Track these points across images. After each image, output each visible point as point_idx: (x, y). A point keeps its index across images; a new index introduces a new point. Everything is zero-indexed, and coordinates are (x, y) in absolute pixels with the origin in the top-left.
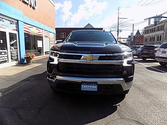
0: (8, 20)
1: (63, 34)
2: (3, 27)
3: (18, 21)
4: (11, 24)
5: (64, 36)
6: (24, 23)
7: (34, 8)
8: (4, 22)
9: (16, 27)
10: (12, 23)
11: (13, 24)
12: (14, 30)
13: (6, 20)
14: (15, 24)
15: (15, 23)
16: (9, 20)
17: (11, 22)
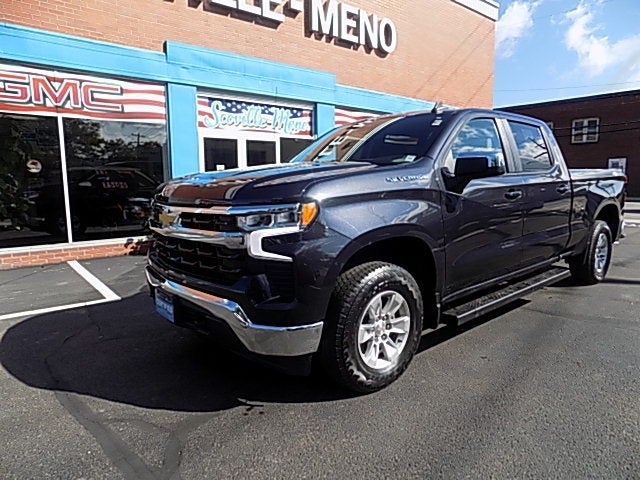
0: (286, 108)
1: (586, 123)
2: (270, 128)
3: (315, 104)
4: (295, 116)
5: (588, 133)
6: (337, 107)
7: (381, 53)
8: (272, 114)
9: (310, 124)
10: (299, 114)
11: (302, 116)
12: (301, 133)
13: (280, 107)
14: (306, 115)
15: (308, 112)
16: (288, 108)
17: (295, 111)
